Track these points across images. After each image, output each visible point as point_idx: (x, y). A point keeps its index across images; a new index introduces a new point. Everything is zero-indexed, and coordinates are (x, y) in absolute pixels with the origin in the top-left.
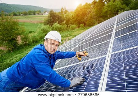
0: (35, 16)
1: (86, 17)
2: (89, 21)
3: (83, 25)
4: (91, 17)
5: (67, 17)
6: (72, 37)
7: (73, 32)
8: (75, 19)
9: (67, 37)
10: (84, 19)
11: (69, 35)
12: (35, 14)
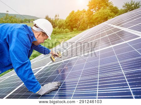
0: (30, 23)
1: (79, 22)
2: (82, 26)
3: (76, 29)
4: (84, 22)
5: (60, 23)
6: (68, 39)
7: (68, 35)
8: (68, 24)
9: (62, 39)
10: (76, 24)
11: (64, 37)
12: (29, 22)
